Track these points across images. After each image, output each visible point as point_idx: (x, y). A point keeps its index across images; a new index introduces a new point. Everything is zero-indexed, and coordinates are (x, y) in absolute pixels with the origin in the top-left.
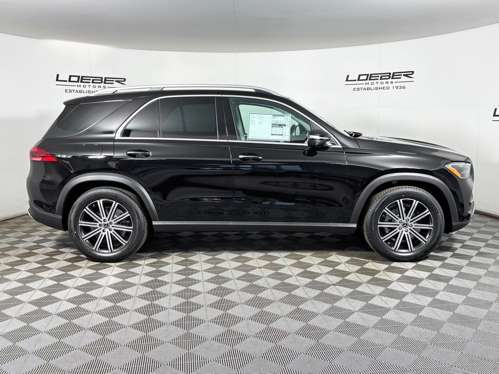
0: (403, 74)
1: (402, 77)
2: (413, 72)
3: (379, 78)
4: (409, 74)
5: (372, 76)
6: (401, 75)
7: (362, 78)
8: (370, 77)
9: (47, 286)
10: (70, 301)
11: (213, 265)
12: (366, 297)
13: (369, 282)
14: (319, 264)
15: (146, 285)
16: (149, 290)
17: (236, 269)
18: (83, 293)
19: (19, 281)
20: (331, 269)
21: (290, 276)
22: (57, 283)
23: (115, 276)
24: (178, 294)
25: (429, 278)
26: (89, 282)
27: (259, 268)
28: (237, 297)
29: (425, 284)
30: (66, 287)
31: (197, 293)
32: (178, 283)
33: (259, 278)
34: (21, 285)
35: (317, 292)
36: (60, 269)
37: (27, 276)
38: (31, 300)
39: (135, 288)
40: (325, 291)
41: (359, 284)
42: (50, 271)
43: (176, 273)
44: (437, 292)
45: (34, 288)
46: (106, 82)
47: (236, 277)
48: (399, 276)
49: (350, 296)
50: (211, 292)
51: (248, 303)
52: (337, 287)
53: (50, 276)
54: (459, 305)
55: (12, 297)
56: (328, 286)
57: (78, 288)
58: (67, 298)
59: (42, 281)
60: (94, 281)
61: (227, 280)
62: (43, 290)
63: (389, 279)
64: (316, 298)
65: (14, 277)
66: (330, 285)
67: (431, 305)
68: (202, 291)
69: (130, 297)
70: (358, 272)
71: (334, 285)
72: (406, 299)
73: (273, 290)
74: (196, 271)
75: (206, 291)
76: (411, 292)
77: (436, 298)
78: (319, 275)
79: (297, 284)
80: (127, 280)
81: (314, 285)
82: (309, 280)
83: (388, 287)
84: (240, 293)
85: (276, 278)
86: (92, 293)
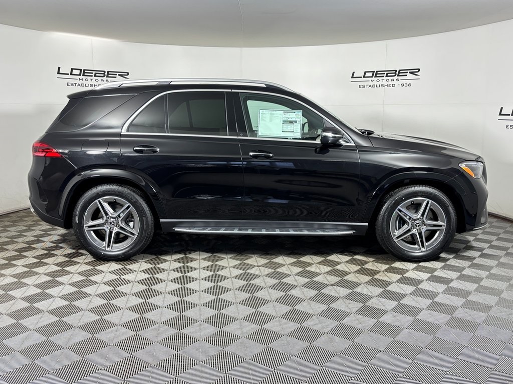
0: (409, 71)
1: (408, 74)
2: (419, 70)
3: (385, 75)
4: (415, 72)
5: (378, 73)
6: (407, 72)
7: (367, 74)
8: (376, 74)
9: (41, 282)
10: (64, 297)
11: (212, 263)
12: (364, 299)
13: (368, 283)
14: (319, 263)
15: (141, 282)
16: (144, 287)
17: (234, 267)
18: (78, 290)
19: (14, 276)
20: (330, 268)
21: (289, 275)
22: (52, 279)
23: (112, 272)
24: (172, 293)
25: (429, 279)
26: (85, 278)
27: (258, 266)
28: (233, 296)
29: (424, 286)
30: (60, 284)
31: (193, 291)
32: (175, 281)
33: (257, 276)
34: (16, 280)
35: (313, 293)
36: (57, 265)
37: (22, 271)
38: (23, 296)
39: (130, 285)
40: (322, 291)
41: (357, 285)
42: (46, 267)
43: (173, 270)
44: (436, 295)
45: (29, 283)
46: (109, 76)
47: (233, 275)
48: (399, 276)
49: (347, 297)
50: (207, 291)
51: (244, 303)
52: (335, 287)
53: (46, 272)
54: (457, 308)
55: (4, 292)
56: (326, 286)
57: (72, 285)
58: (61, 295)
59: (37, 276)
60: (90, 278)
61: (224, 278)
62: (38, 286)
63: (389, 280)
64: (312, 299)
65: (10, 272)
66: (328, 285)
67: (429, 307)
68: (198, 289)
69: (124, 294)
70: (357, 272)
71: (332, 285)
72: (404, 301)
73: (270, 290)
74: (194, 269)
75: (202, 289)
76: (410, 294)
77: (435, 300)
78: (318, 274)
79: (295, 283)
80: (123, 277)
81: (311, 285)
82: (307, 280)
83: (387, 289)
84: (237, 292)
85: (274, 277)
86: (87, 290)
